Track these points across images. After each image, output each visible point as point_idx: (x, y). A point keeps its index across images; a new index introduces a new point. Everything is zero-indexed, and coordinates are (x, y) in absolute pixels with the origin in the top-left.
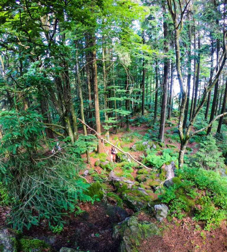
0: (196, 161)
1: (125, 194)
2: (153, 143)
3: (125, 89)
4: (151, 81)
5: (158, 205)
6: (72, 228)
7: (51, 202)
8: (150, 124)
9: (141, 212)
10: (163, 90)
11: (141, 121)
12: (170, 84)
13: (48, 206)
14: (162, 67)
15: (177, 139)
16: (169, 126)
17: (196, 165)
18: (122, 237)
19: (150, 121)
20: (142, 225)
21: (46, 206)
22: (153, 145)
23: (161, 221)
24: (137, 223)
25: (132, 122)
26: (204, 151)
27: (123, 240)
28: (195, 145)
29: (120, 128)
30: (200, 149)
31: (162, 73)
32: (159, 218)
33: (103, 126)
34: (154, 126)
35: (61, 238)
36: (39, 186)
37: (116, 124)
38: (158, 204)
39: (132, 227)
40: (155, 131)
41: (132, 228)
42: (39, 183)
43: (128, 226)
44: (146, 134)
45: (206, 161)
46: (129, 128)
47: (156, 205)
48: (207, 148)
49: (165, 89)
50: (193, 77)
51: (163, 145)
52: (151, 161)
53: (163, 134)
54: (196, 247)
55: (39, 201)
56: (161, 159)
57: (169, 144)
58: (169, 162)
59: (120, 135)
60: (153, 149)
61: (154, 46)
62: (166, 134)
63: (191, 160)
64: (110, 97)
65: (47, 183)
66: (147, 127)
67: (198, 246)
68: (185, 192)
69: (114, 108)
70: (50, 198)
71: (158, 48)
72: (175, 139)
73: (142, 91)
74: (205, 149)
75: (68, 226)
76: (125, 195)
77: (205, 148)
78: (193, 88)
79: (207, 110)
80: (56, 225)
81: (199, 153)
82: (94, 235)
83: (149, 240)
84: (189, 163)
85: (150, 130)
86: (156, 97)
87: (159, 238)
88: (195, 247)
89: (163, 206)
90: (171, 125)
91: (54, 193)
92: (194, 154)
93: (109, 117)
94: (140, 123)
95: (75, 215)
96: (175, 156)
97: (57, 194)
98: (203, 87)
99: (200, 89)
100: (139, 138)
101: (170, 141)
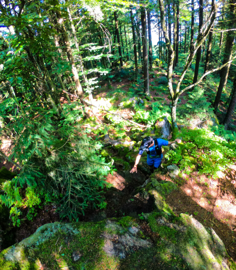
1: (128, 157)
2: (140, 98)
8: (131, 78)
11: (122, 76)
16: (153, 77)
17: (186, 117)
19: (131, 74)
23: (175, 179)
24: (159, 183)
25: (112, 79)
29: (101, 86)
30: (189, 101)
32: (172, 176)
39: (157, 187)
43: (154, 187)
44: (130, 89)
45: (196, 113)
46: (111, 85)
47: (168, 166)
49: (145, 40)
51: (150, 98)
52: (142, 117)
56: (152, 114)
57: (156, 97)
58: (161, 118)
59: (103, 94)
60: (141, 104)
62: (151, 86)
63: (181, 112)
66: (129, 81)
69: (92, 68)
72: (161, 91)
74: (194, 101)
81: (188, 105)
82: (130, 201)
83: (171, 194)
84: (180, 115)
85: (134, 84)
89: (174, 166)
92: (182, 105)
93: (88, 79)
101: (156, 93)
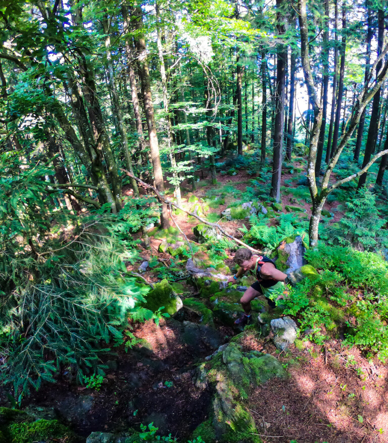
0: (340, 236)
1: (215, 300)
2: (262, 204)
3: (205, 107)
4: (253, 92)
5: (277, 320)
6: (121, 374)
7: (77, 332)
8: (253, 170)
9: (247, 333)
10: (276, 107)
11: (237, 166)
12: (289, 95)
13: (72, 339)
14: (273, 64)
15: (304, 196)
16: (289, 173)
17: (340, 242)
18: (215, 386)
19: (254, 165)
20: (249, 359)
21: (69, 339)
22: (261, 208)
23: (284, 350)
24: (241, 356)
25: (221, 168)
26: (354, 217)
27: (216, 391)
28: (338, 207)
29: (200, 180)
30: (346, 214)
31: (275, 74)
32: (280, 344)
33: (168, 179)
34: (261, 173)
35: (103, 398)
36: (53, 303)
37: (191, 174)
38: (278, 318)
39: (232, 365)
40: (264, 183)
41: (232, 367)
42: (53, 297)
43: (224, 364)
44: (248, 188)
45: (358, 236)
46: (217, 180)
47: (273, 320)
48: (359, 212)
49: (280, 103)
50: (332, 82)
51: (280, 206)
52: (258, 236)
53: (279, 187)
54: (350, 396)
55: (56, 331)
56: (277, 232)
57: (290, 206)
58: (291, 238)
59: (200, 192)
60: (262, 214)
61: (258, 23)
62: (283, 187)
63: (330, 232)
64: (176, 124)
65: (68, 295)
66: (248, 176)
67: (353, 395)
68: (326, 293)
69: (187, 144)
70: (77, 323)
71: (266, 27)
72: (301, 196)
73: (236, 109)
74: (356, 214)
75: (115, 372)
76: (216, 302)
77: (356, 212)
78: (331, 103)
79: (358, 143)
80: (91, 373)
81: (344, 221)
82: (164, 385)
83: (265, 387)
84: (328, 239)
85: (255, 180)
86: (264, 121)
87: (283, 382)
88: (347, 396)
89: (287, 321)
90: (292, 172)
91: (82, 313)
92: (335, 223)
93: (177, 161)
94: (236, 169)
95: (126, 351)
96: (302, 226)
97: (88, 314)
98: (350, 101)
99: (345, 105)
100: (234, 197)
101: (291, 199)
